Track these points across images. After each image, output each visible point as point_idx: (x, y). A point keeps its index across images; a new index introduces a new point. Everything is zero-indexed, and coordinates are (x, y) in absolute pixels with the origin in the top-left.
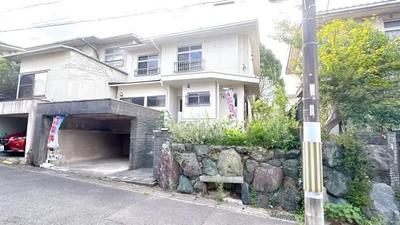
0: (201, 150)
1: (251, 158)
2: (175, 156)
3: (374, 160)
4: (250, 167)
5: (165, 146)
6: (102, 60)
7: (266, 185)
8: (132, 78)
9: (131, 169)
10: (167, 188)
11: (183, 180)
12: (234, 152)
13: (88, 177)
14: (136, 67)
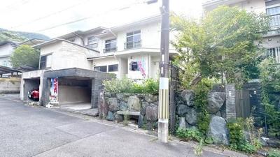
0: (119, 96)
1: (145, 101)
2: (106, 99)
3: (212, 101)
4: (144, 105)
5: (101, 94)
6: (86, 44)
7: (152, 117)
8: (102, 54)
9: (92, 108)
10: (102, 118)
11: (110, 113)
12: (135, 97)
13: (66, 111)
14: (104, 47)
